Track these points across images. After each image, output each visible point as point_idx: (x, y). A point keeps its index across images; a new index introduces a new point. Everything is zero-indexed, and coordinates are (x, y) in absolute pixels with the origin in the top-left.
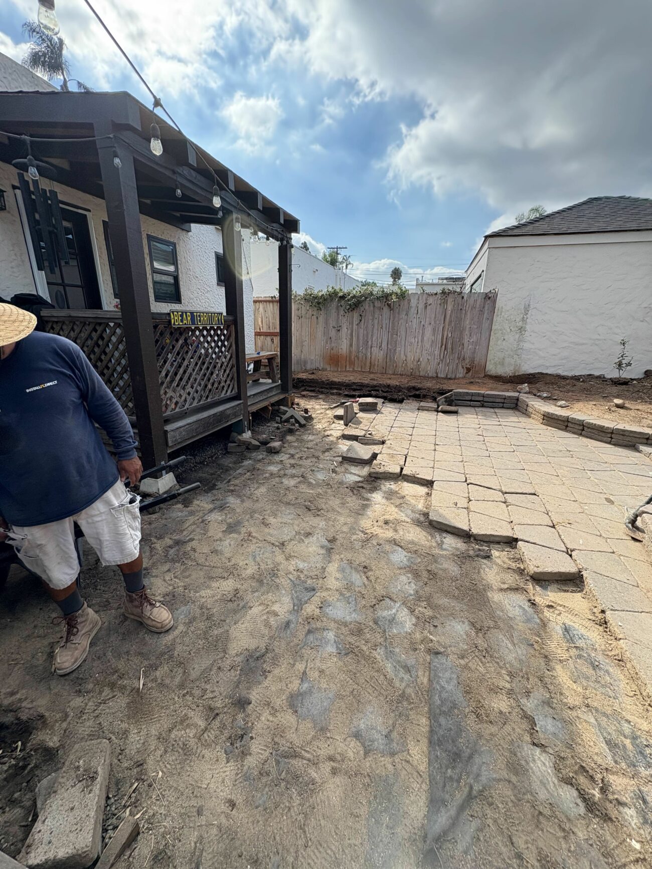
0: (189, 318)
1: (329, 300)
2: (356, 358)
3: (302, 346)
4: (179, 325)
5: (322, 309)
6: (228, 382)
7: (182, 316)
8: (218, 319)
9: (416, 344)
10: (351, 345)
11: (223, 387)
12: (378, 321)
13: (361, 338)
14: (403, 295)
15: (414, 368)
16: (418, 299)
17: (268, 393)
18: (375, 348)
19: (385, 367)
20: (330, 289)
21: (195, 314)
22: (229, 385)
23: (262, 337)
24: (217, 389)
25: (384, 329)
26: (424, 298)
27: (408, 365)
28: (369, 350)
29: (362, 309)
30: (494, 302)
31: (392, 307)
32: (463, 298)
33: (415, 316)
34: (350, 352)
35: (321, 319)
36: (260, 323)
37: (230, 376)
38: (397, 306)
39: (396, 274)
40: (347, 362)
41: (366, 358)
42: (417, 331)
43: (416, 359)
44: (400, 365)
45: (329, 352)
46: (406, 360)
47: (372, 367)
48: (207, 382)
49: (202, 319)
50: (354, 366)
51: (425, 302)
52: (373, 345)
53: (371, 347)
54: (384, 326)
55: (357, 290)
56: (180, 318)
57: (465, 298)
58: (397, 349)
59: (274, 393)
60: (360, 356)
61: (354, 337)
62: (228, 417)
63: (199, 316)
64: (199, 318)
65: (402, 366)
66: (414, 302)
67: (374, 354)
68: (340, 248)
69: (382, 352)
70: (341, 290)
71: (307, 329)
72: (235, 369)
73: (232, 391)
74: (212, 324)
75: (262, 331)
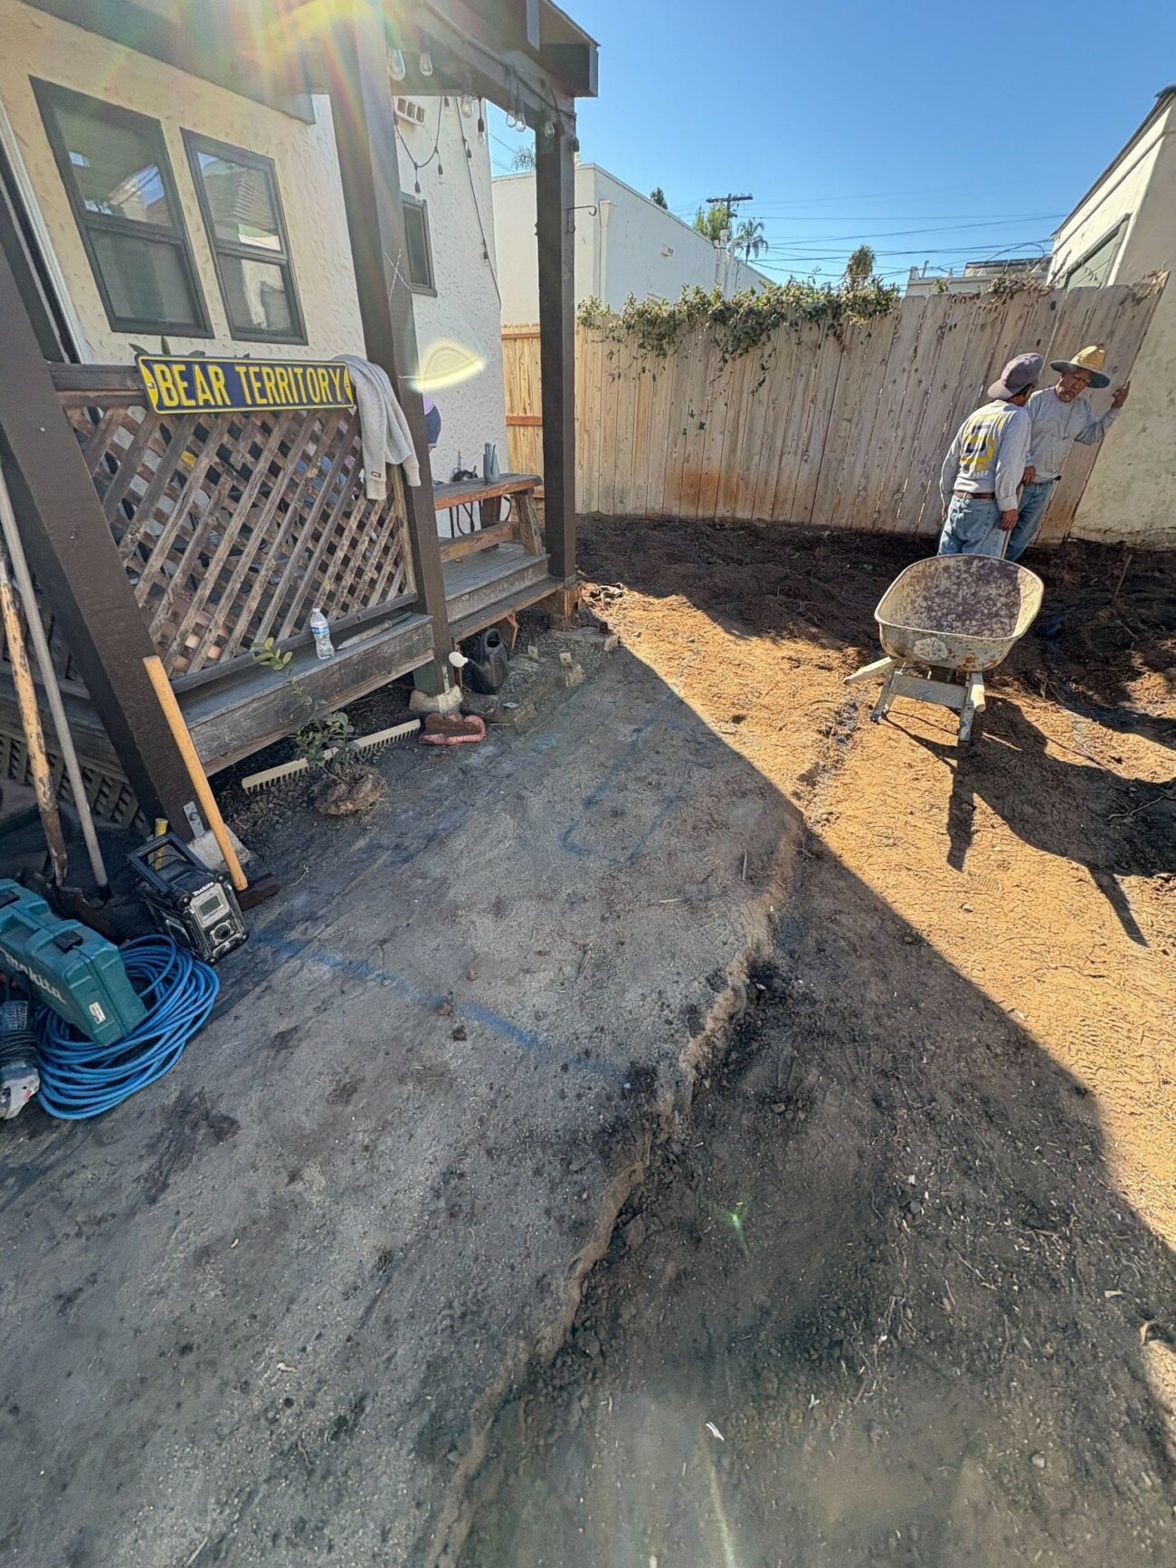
0: (218, 385)
1: (685, 326)
2: (742, 483)
3: (618, 451)
4: (180, 406)
5: (670, 352)
6: (387, 569)
7: (187, 376)
8: (332, 384)
9: (896, 447)
10: (733, 450)
11: (373, 582)
12: (807, 385)
13: (759, 429)
14: (882, 304)
15: (882, 509)
16: (923, 316)
17: (512, 584)
18: (791, 457)
19: (809, 507)
20: (691, 297)
21: (241, 370)
22: (391, 577)
23: (530, 429)
24: (352, 590)
25: (820, 406)
26: (940, 312)
27: (870, 502)
28: (776, 462)
29: (768, 349)
30: (1150, 313)
31: (847, 342)
32: (1053, 306)
33: (906, 365)
34: (730, 467)
35: (665, 381)
36: (525, 394)
37: (393, 551)
38: (862, 337)
39: (862, 262)
40: (721, 495)
41: (766, 482)
42: (906, 408)
43: (893, 486)
44: (849, 501)
45: (678, 467)
46: (865, 489)
47: (778, 506)
48: (318, 573)
49: (269, 385)
50: (736, 502)
51: (939, 323)
52: (787, 449)
53: (782, 454)
54: (821, 396)
55: (760, 301)
56: (182, 385)
57: (1059, 307)
58: (846, 460)
59: (528, 583)
60: (753, 477)
61: (741, 429)
62: (387, 664)
63: (259, 376)
64: (256, 385)
65: (853, 504)
66: (909, 323)
67: (786, 472)
68: (736, 199)
69: (806, 468)
70: (719, 296)
71: (631, 409)
72: (404, 532)
73: (401, 590)
74: (311, 402)
75: (529, 414)
